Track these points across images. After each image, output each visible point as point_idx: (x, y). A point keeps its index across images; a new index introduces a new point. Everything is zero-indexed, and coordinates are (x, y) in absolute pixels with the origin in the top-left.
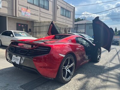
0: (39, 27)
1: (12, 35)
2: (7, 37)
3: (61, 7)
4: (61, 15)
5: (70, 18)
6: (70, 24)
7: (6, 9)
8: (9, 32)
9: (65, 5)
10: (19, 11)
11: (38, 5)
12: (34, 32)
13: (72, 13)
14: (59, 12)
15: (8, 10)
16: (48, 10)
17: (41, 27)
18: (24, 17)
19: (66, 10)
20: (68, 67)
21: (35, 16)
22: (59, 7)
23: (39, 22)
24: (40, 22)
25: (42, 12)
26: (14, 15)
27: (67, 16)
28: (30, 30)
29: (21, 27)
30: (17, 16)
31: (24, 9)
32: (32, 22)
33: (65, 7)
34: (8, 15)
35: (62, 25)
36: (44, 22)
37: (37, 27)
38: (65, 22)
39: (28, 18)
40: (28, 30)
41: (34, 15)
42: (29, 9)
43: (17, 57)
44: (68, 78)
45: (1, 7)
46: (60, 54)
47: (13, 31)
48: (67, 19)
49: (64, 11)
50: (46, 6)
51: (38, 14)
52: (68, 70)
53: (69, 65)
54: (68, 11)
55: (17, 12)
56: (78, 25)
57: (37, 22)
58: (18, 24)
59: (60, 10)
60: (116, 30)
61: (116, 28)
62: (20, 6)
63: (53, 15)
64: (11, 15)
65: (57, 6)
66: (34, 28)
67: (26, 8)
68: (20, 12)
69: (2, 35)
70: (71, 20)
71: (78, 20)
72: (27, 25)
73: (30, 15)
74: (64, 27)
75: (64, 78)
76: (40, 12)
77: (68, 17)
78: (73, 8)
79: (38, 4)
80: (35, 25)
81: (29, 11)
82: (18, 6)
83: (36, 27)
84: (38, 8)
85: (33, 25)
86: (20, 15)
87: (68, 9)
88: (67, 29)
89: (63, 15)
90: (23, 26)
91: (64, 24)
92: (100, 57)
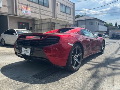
0: (40, 25)
1: (15, 33)
2: (10, 36)
3: (61, 4)
4: (61, 12)
5: (70, 15)
6: (71, 21)
7: (6, 8)
8: (11, 31)
9: (65, 1)
10: (19, 9)
11: (38, 3)
12: (35, 30)
13: (72, 10)
14: (59, 9)
15: (8, 9)
16: (48, 7)
17: (42, 25)
18: (25, 15)
19: (66, 6)
20: (76, 56)
21: (35, 14)
22: (58, 4)
23: (39, 20)
24: (41, 20)
25: (42, 10)
26: (15, 14)
27: (67, 12)
28: (31, 28)
29: (22, 25)
30: (18, 14)
31: (24, 7)
32: (33, 20)
33: (64, 3)
34: (9, 14)
35: (63, 21)
36: (45, 19)
37: (39, 25)
38: (65, 18)
39: (29, 16)
40: (30, 28)
41: (34, 12)
42: (29, 7)
43: (27, 49)
44: (77, 67)
45: (2, 7)
46: (69, 44)
47: (15, 30)
48: (67, 15)
49: (64, 7)
50: (45, 4)
51: (39, 12)
52: (76, 59)
53: (77, 55)
54: (68, 7)
55: (18, 10)
56: (79, 22)
57: (38, 20)
58: (19, 23)
59: (59, 6)
60: (116, 24)
61: (116, 23)
62: (20, 5)
63: (53, 12)
64: (12, 14)
65: (57, 2)
66: (35, 26)
67: (26, 6)
68: (20, 11)
69: (5, 34)
70: (72, 16)
71: (78, 16)
72: (28, 24)
73: (30, 13)
74: (65, 24)
75: (73, 67)
76: (41, 9)
77: (68, 14)
78: (73, 4)
79: (37, 1)
80: (36, 23)
81: (29, 9)
82: (18, 4)
83: (37, 25)
84: (37, 6)
85: (34, 23)
86: (21, 14)
87: (68, 5)
88: (68, 25)
89: (63, 12)
90: (24, 24)
91: (65, 20)
92: (104, 48)
